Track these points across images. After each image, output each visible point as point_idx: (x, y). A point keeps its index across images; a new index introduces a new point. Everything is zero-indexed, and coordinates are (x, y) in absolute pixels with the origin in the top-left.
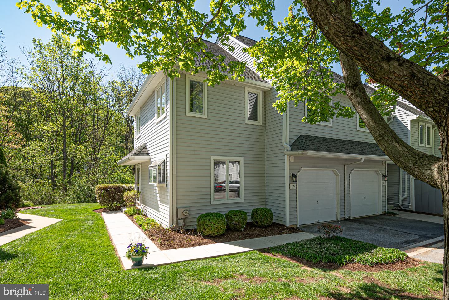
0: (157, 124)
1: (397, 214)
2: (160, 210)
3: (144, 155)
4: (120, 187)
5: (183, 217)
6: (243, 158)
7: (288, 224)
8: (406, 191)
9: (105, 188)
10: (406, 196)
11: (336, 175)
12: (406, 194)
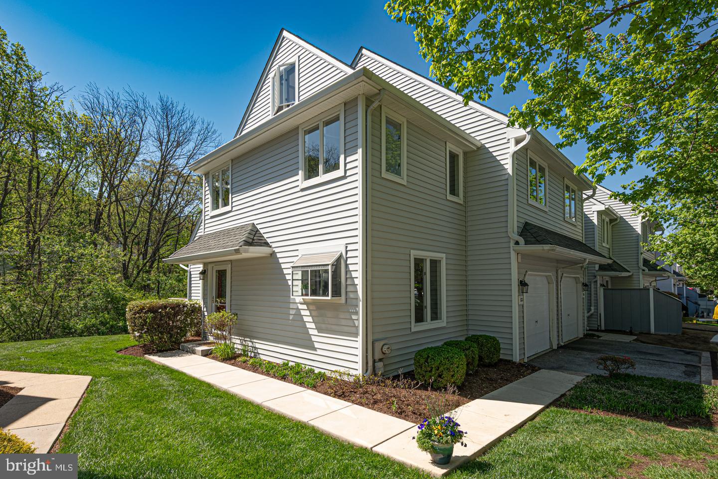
0: (303, 190)
1: (599, 337)
2: (317, 345)
3: (261, 246)
4: (178, 305)
5: (381, 356)
6: (445, 254)
7: (517, 359)
8: (593, 304)
9: (153, 307)
10: (593, 311)
11: (549, 283)
12: (592, 308)
